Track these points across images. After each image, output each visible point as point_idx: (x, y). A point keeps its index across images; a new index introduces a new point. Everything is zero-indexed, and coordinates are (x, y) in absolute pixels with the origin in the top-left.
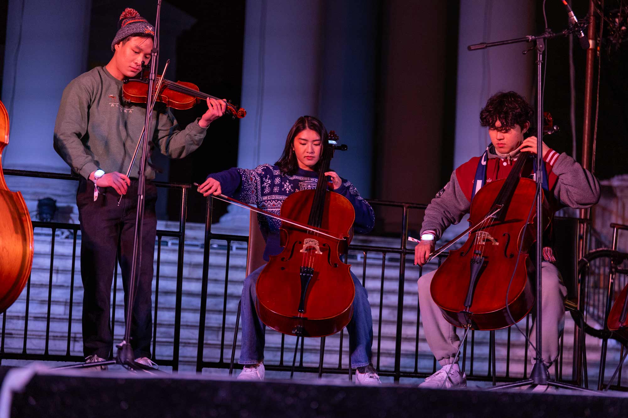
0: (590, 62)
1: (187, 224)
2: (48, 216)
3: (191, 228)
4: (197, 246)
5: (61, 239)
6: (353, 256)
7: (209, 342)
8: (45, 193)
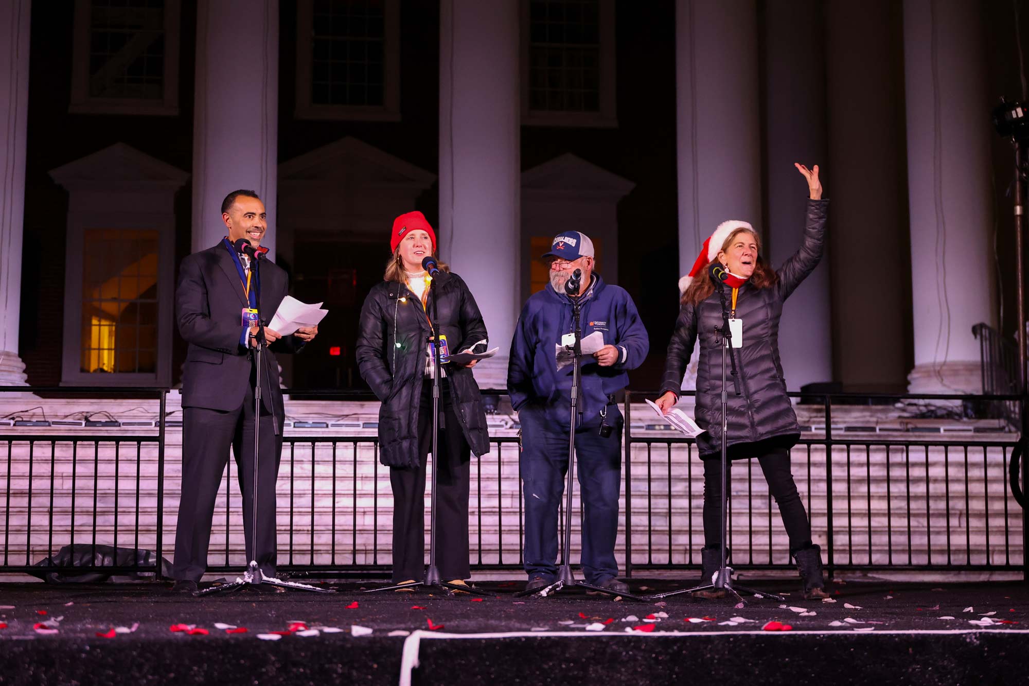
0: (1019, 229)
1: (632, 405)
2: (492, 406)
3: (636, 409)
4: (642, 427)
5: (506, 429)
6: (808, 427)
7: (657, 528)
8: (488, 383)
